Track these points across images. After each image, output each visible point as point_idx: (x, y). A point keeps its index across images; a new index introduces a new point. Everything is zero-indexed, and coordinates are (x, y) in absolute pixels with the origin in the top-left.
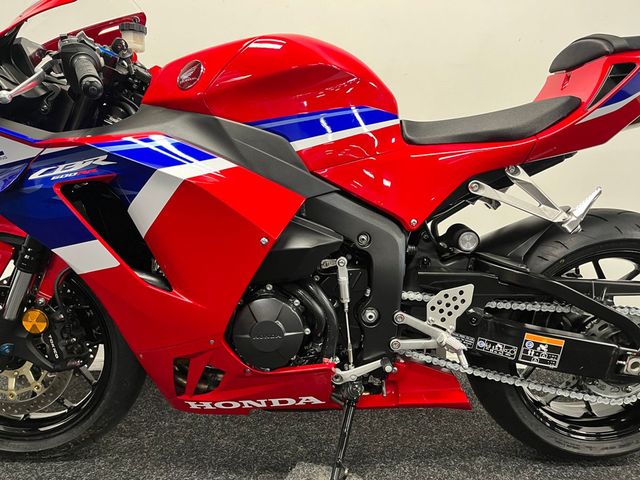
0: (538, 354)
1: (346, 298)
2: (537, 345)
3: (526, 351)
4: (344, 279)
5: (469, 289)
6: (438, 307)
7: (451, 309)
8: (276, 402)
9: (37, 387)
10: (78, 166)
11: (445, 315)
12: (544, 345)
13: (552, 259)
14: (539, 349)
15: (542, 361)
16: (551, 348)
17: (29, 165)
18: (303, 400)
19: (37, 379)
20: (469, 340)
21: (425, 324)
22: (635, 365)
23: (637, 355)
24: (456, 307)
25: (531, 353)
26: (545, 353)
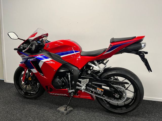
1: (70, 80)
2: (99, 90)
3: (97, 91)
4: (69, 76)
5: (88, 80)
6: (83, 82)
7: (85, 83)
8: (61, 94)
9: (31, 88)
10: (33, 59)
11: (84, 83)
13: (105, 76)
15: (100, 93)
16: (101, 91)
17: (28, 58)
18: (65, 95)
19: (31, 87)
20: (89, 88)
21: (81, 85)
22: (117, 96)
23: (117, 94)
24: (86, 82)
25: (98, 91)
26: (100, 91)
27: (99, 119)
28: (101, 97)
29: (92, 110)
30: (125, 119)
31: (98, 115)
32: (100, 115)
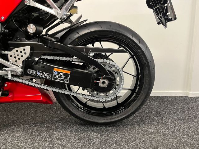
0: (60, 77)
2: (59, 73)
3: (55, 76)
5: (28, 48)
6: (14, 56)
7: (20, 57)
11: (17, 59)
12: (62, 73)
14: (60, 75)
15: (61, 80)
16: (65, 74)
20: (34, 72)
21: (9, 63)
22: (103, 83)
23: (104, 78)
24: (22, 56)
25: (57, 77)
26: (63, 77)
27: (62, 146)
28: (66, 93)
29: (47, 127)
30: (120, 134)
31: (61, 136)
32: (66, 135)
